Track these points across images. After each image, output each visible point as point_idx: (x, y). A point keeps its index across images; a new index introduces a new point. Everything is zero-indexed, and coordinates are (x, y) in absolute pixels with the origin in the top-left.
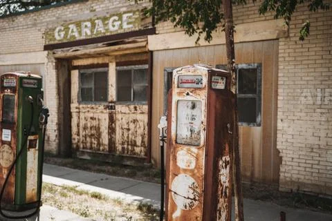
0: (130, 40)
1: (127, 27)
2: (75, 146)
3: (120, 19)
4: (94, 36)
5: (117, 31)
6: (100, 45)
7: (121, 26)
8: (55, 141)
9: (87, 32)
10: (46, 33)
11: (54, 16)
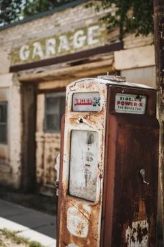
0: (95, 58)
1: (93, 43)
2: (38, 180)
3: (86, 34)
4: (58, 55)
5: (81, 48)
6: (64, 64)
7: (86, 43)
8: (17, 173)
9: (51, 51)
10: (12, 54)
11: (20, 34)
